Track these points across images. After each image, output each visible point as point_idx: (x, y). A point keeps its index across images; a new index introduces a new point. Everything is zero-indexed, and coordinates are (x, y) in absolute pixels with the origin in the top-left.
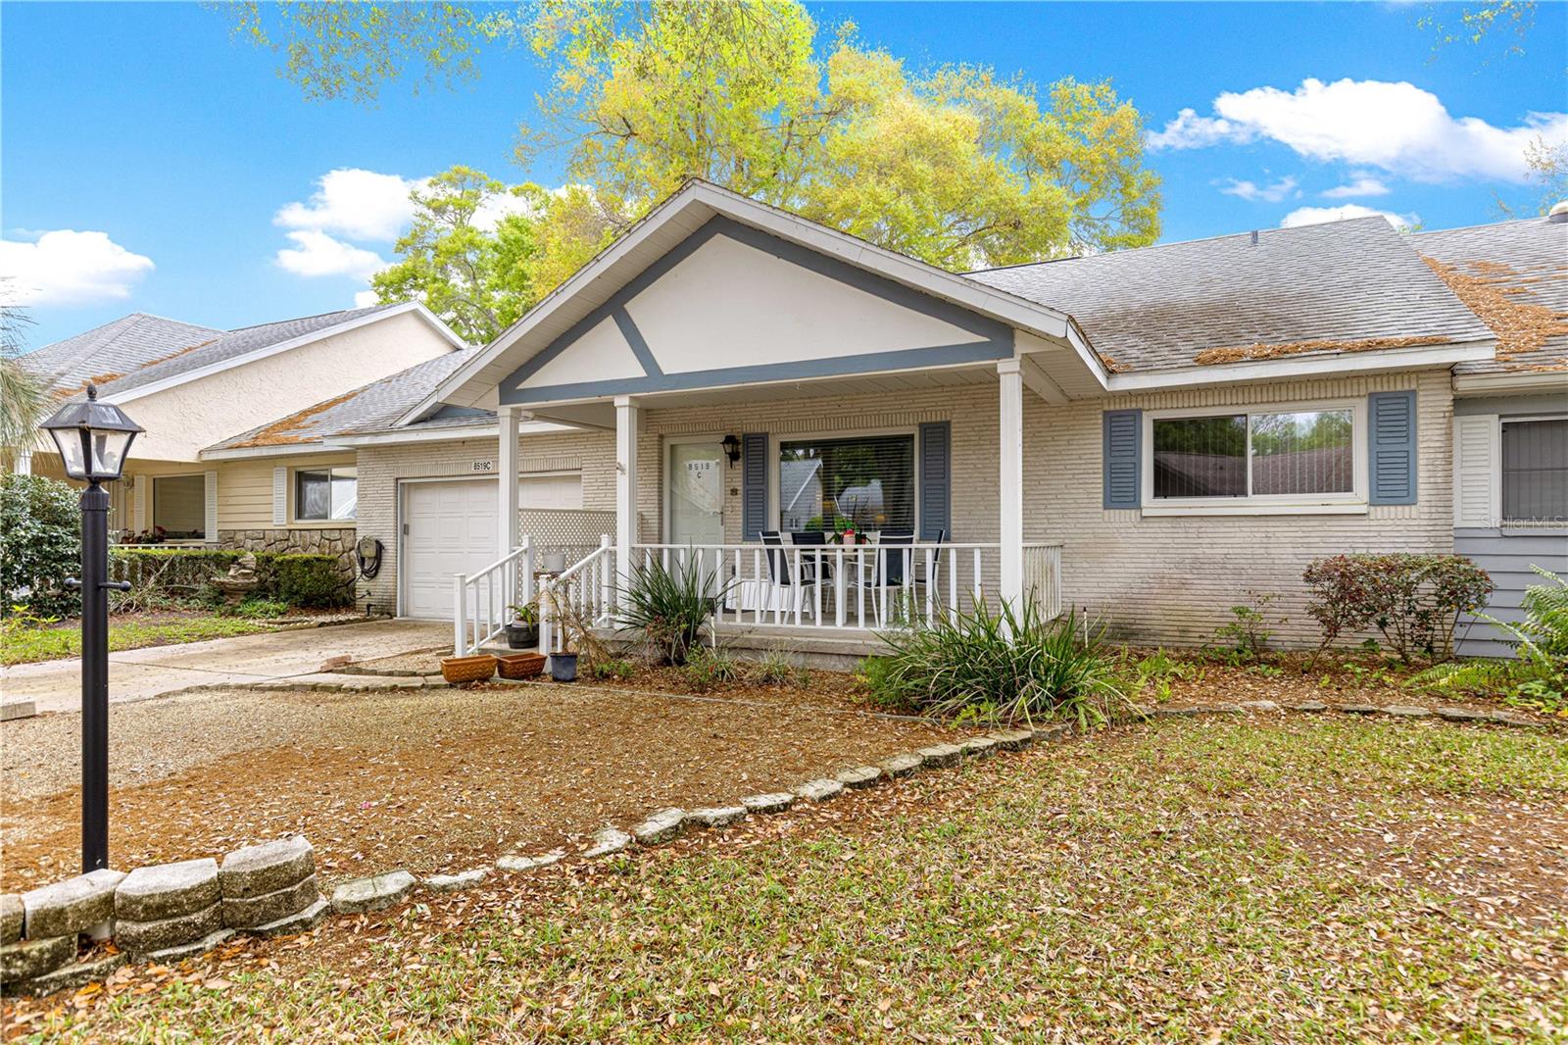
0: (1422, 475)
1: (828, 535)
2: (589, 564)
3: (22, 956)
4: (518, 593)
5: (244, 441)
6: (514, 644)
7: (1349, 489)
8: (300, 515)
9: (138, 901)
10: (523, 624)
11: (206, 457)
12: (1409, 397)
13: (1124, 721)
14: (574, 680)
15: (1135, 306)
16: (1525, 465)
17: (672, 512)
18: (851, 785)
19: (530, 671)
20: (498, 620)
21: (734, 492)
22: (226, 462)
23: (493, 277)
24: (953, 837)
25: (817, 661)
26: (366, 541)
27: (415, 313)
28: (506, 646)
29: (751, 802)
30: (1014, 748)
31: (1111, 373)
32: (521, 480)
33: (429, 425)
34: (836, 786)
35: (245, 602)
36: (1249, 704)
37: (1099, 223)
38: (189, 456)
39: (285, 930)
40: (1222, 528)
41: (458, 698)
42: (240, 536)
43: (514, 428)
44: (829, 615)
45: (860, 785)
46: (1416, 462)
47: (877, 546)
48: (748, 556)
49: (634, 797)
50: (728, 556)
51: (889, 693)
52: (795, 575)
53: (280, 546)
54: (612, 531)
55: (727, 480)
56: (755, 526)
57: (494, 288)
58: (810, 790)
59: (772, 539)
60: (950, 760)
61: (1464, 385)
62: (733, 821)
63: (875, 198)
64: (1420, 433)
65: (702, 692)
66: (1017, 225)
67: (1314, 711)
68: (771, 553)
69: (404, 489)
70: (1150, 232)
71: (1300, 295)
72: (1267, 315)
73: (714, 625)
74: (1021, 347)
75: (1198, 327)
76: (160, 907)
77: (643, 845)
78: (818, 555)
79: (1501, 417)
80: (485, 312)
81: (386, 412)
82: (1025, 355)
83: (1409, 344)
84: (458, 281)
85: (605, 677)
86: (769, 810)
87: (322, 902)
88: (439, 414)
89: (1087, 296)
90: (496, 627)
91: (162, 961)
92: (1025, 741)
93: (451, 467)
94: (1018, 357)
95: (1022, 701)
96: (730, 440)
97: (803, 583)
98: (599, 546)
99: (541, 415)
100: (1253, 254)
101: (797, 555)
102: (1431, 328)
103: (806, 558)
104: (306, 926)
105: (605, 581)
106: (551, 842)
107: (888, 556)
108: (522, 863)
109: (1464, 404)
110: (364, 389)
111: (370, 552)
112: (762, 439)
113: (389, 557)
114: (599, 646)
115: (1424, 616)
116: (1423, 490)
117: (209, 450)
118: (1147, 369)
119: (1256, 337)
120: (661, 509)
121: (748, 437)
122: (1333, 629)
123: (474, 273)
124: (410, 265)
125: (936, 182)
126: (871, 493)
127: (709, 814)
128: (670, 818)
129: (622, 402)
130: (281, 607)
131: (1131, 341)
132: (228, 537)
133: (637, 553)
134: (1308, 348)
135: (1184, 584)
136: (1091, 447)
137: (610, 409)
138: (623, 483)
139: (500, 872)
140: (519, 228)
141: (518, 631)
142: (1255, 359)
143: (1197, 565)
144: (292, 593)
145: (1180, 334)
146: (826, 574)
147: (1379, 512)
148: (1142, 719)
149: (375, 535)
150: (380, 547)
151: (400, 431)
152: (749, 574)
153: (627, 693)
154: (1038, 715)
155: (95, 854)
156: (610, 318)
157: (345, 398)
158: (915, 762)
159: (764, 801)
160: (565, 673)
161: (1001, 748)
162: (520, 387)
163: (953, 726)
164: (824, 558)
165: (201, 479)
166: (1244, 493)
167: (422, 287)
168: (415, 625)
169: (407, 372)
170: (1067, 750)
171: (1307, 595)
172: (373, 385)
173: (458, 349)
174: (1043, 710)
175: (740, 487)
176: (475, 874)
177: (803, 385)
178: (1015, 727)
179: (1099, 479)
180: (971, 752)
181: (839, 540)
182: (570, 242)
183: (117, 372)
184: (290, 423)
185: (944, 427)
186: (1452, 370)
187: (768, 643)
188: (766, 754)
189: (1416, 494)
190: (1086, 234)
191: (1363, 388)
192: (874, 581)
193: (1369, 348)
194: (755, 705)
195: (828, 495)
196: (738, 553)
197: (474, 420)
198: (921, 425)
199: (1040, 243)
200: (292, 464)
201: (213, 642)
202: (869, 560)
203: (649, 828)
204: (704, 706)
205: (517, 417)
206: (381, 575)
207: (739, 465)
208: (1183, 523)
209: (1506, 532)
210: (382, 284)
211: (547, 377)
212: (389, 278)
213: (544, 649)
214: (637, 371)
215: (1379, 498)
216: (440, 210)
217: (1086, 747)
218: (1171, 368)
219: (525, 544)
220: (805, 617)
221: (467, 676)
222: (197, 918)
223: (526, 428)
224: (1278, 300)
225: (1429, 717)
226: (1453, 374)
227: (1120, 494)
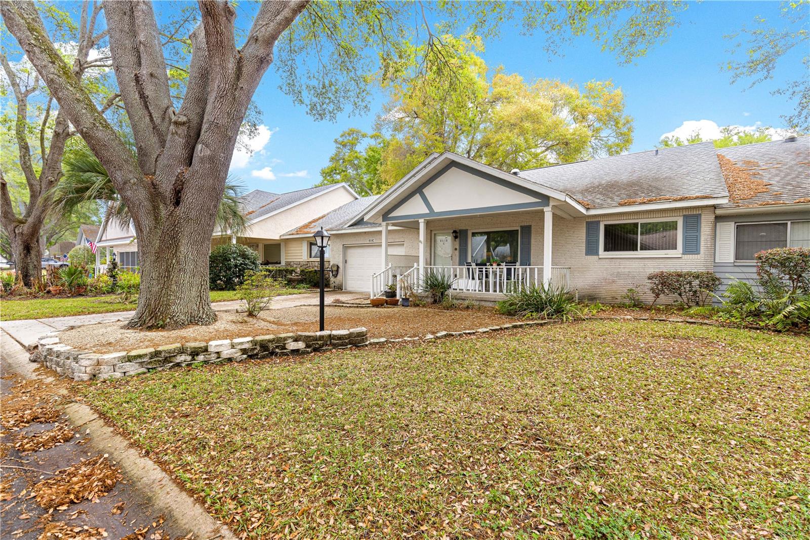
0: (702, 243)
1: (488, 264)
2: (411, 272)
3: (318, 344)
4: (388, 281)
5: (294, 232)
6: (387, 297)
7: (676, 249)
8: (311, 257)
9: (336, 336)
10: (390, 290)
11: (282, 238)
12: (698, 216)
13: (578, 320)
14: (408, 306)
15: (603, 182)
16: (746, 240)
17: (434, 256)
18: (492, 330)
19: (395, 303)
20: (382, 289)
21: (456, 249)
22: (287, 239)
23: (364, 170)
24: (518, 340)
25: (483, 303)
26: (333, 265)
27: (343, 187)
28: (385, 298)
29: (464, 331)
30: (541, 325)
31: (588, 209)
32: (389, 245)
33: (355, 227)
34: (488, 330)
35: (297, 284)
36: (622, 317)
37: (605, 139)
38: (277, 238)
39: (363, 346)
40: (627, 262)
41: (375, 309)
42: (292, 263)
43: (387, 228)
44: (487, 290)
45: (494, 330)
46: (700, 239)
47: (504, 267)
48: (461, 270)
49: (434, 329)
50: (455, 270)
51: (505, 310)
52: (476, 277)
53: (305, 267)
54: (418, 262)
55: (453, 244)
56: (463, 261)
57: (365, 173)
58: (480, 330)
59: (469, 264)
60: (521, 326)
61: (718, 212)
62: (460, 335)
63: (508, 138)
64: (702, 229)
65: (448, 310)
66: (567, 144)
67: (644, 319)
68: (468, 269)
69: (346, 248)
70: (627, 141)
71: (666, 178)
72: (650, 186)
73: (450, 292)
74: (552, 203)
75: (624, 191)
76: (340, 338)
77: (438, 338)
78: (484, 270)
79: (735, 223)
80: (360, 182)
81: (339, 222)
82: (553, 206)
83: (697, 198)
84: (351, 172)
85: (418, 305)
86: (469, 333)
87: (368, 342)
88: (359, 222)
89: (586, 178)
90: (382, 291)
91: (340, 349)
92: (545, 323)
93: (361, 241)
94: (551, 206)
95: (545, 312)
96: (455, 232)
97: (479, 279)
98: (412, 267)
99: (394, 225)
100: (655, 159)
101: (477, 269)
102: (708, 192)
103: (480, 271)
104: (366, 345)
105: (415, 277)
106: (415, 336)
107: (507, 271)
108: (409, 339)
109: (719, 218)
110: (328, 214)
111: (335, 269)
112: (466, 231)
113: (341, 270)
114: (416, 296)
115: (695, 292)
116: (702, 249)
117: (283, 235)
118: (601, 207)
119: (643, 195)
120: (431, 255)
121: (461, 231)
122: (658, 295)
123: (357, 167)
124: (334, 166)
125: (534, 130)
126: (505, 249)
127: (454, 333)
128: (444, 333)
129: (421, 221)
130: (308, 286)
131: (598, 196)
132: (288, 264)
133: (426, 269)
134: (660, 199)
135: (614, 282)
136: (581, 234)
137: (418, 223)
138: (421, 246)
139: (405, 340)
140: (374, 151)
141: (389, 292)
142: (640, 204)
143: (619, 275)
144: (310, 282)
145: (616, 194)
146: (487, 276)
147: (686, 257)
148: (584, 320)
149: (336, 263)
150: (338, 267)
151: (345, 229)
152: (461, 277)
153: (425, 309)
154: (550, 317)
155: (322, 329)
156: (418, 194)
157: (323, 217)
158: (511, 326)
159: (467, 331)
160: (406, 304)
161: (537, 325)
162: (389, 216)
163: (524, 319)
164: (486, 271)
165: (279, 245)
166: (637, 250)
167: (339, 174)
168: (350, 293)
169: (341, 208)
170: (558, 326)
171: (649, 284)
172: (330, 212)
173: (357, 199)
174: (552, 315)
175: (458, 247)
176: (400, 340)
177: (480, 215)
178: (542, 319)
179: (584, 245)
180: (527, 324)
181: (491, 265)
182: (395, 160)
183: (254, 210)
184: (306, 226)
185: (529, 227)
186: (715, 207)
187: (467, 297)
188: (468, 323)
189: (700, 251)
190: (599, 144)
191: (681, 213)
192: (502, 279)
193: (681, 200)
194: (465, 313)
195: (488, 250)
196: (458, 269)
197: (369, 225)
198: (521, 226)
199: (577, 150)
200: (309, 239)
201: (294, 295)
202: (501, 272)
203: (439, 335)
204: (448, 313)
205: (387, 225)
206: (338, 276)
207: (458, 240)
208: (614, 260)
209: (736, 264)
210: (324, 173)
211: (396, 213)
212: (327, 171)
213: (398, 297)
214: (428, 211)
215: (686, 251)
216: (345, 146)
217: (565, 325)
218: (610, 207)
219: (390, 266)
220: (479, 291)
221: (377, 304)
222: (347, 341)
223: (390, 228)
224: (657, 179)
225: (682, 322)
226: (715, 208)
227: (591, 250)
